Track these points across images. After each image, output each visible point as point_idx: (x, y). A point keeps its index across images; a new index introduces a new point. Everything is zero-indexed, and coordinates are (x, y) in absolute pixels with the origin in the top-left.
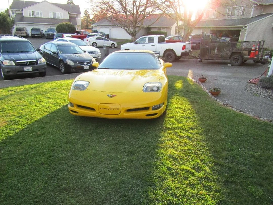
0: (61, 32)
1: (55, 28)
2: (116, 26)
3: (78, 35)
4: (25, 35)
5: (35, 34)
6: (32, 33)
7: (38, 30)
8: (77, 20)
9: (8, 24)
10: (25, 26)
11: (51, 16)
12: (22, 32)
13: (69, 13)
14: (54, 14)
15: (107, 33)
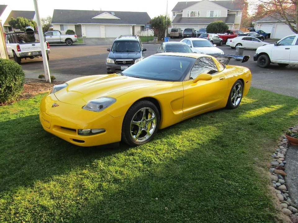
0: (210, 32)
1: (206, 27)
2: (278, 22)
3: (228, 34)
4: (178, 35)
5: (187, 35)
6: (184, 34)
7: (191, 30)
8: (235, 18)
9: (163, 25)
10: (180, 27)
11: (208, 16)
12: (176, 32)
13: (228, 10)
14: (212, 13)
15: (267, 32)
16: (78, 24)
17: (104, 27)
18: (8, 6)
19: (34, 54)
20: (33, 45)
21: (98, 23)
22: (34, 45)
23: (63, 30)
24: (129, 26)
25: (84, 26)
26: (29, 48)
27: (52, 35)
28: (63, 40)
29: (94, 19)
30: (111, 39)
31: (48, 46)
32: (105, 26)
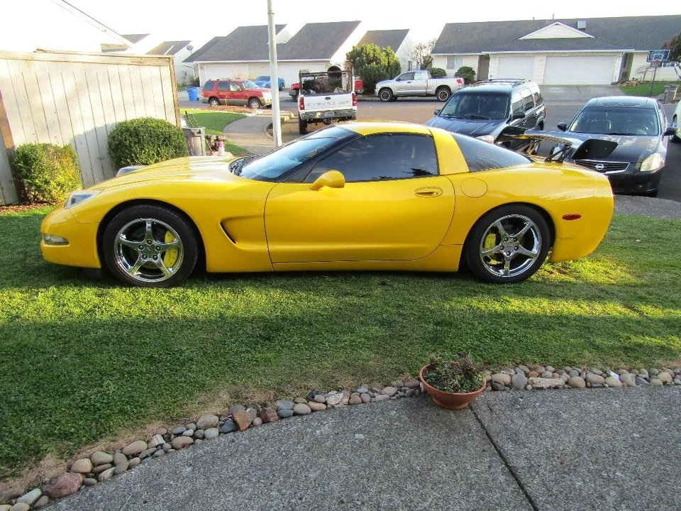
16: (483, 53)
17: (544, 58)
18: (361, 23)
19: (326, 115)
20: (326, 98)
21: (530, 50)
22: (330, 98)
23: (453, 68)
24: (614, 55)
25: (497, 57)
26: (319, 104)
27: (413, 79)
28: (432, 90)
29: (524, 40)
30: (553, 88)
31: (354, 100)
32: (548, 56)
